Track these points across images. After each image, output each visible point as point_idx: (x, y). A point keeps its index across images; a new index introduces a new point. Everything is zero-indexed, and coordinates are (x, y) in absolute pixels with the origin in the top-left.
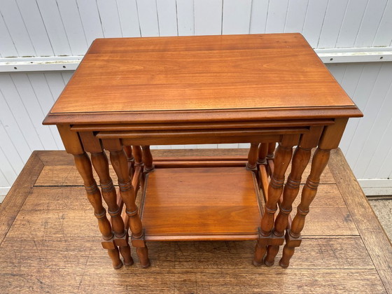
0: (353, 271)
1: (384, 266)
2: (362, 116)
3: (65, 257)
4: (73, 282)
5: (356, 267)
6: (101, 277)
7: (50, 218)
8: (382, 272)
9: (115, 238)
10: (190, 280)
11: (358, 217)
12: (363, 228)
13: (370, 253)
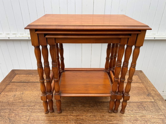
0: (153, 115)
2: (151, 29)
3: (22, 109)
4: (25, 119)
5: (155, 113)
6: (38, 117)
7: (16, 94)
9: (47, 95)
10: (80, 119)
11: (153, 95)
12: (156, 99)
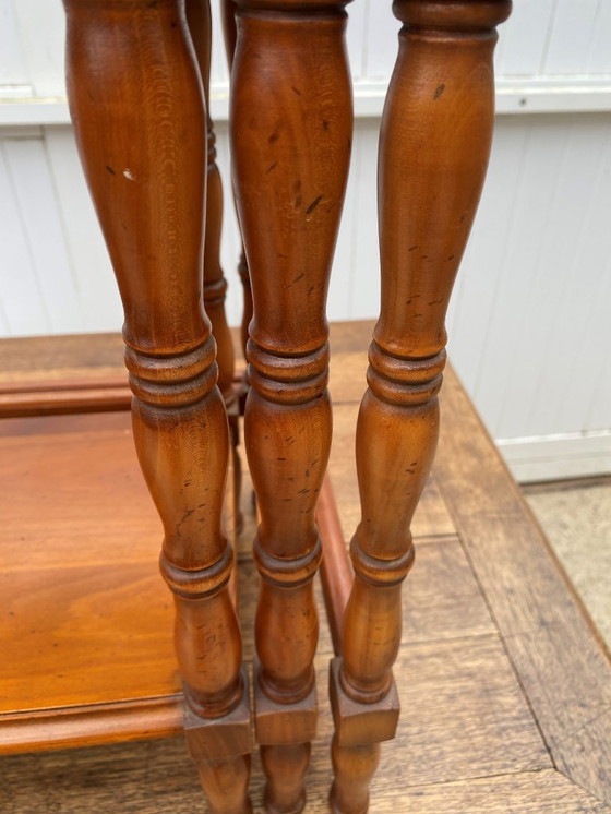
0: (425, 650)
1: (527, 622)
5: (437, 634)
8: (518, 643)
11: (458, 482)
12: (470, 512)
13: (486, 584)
